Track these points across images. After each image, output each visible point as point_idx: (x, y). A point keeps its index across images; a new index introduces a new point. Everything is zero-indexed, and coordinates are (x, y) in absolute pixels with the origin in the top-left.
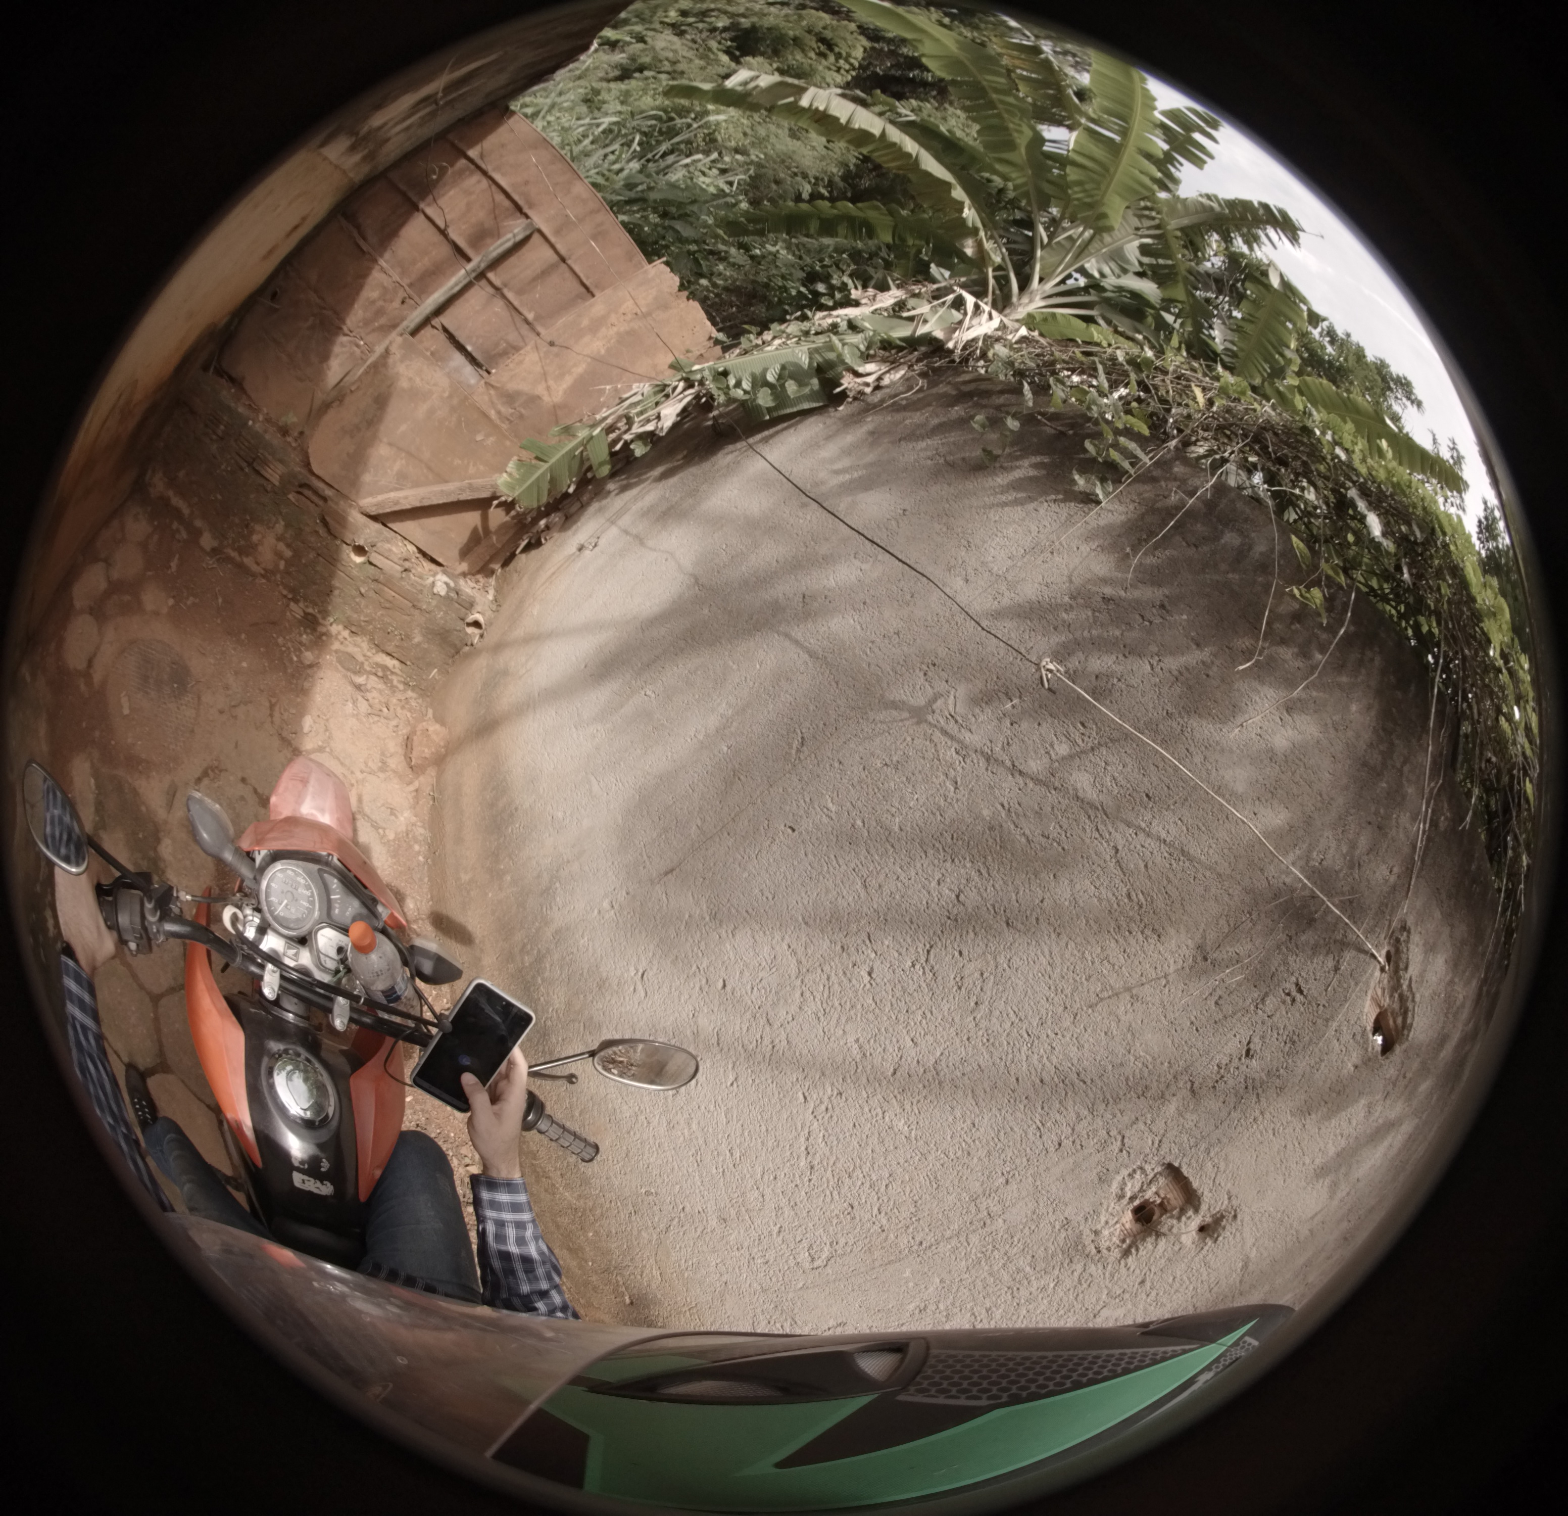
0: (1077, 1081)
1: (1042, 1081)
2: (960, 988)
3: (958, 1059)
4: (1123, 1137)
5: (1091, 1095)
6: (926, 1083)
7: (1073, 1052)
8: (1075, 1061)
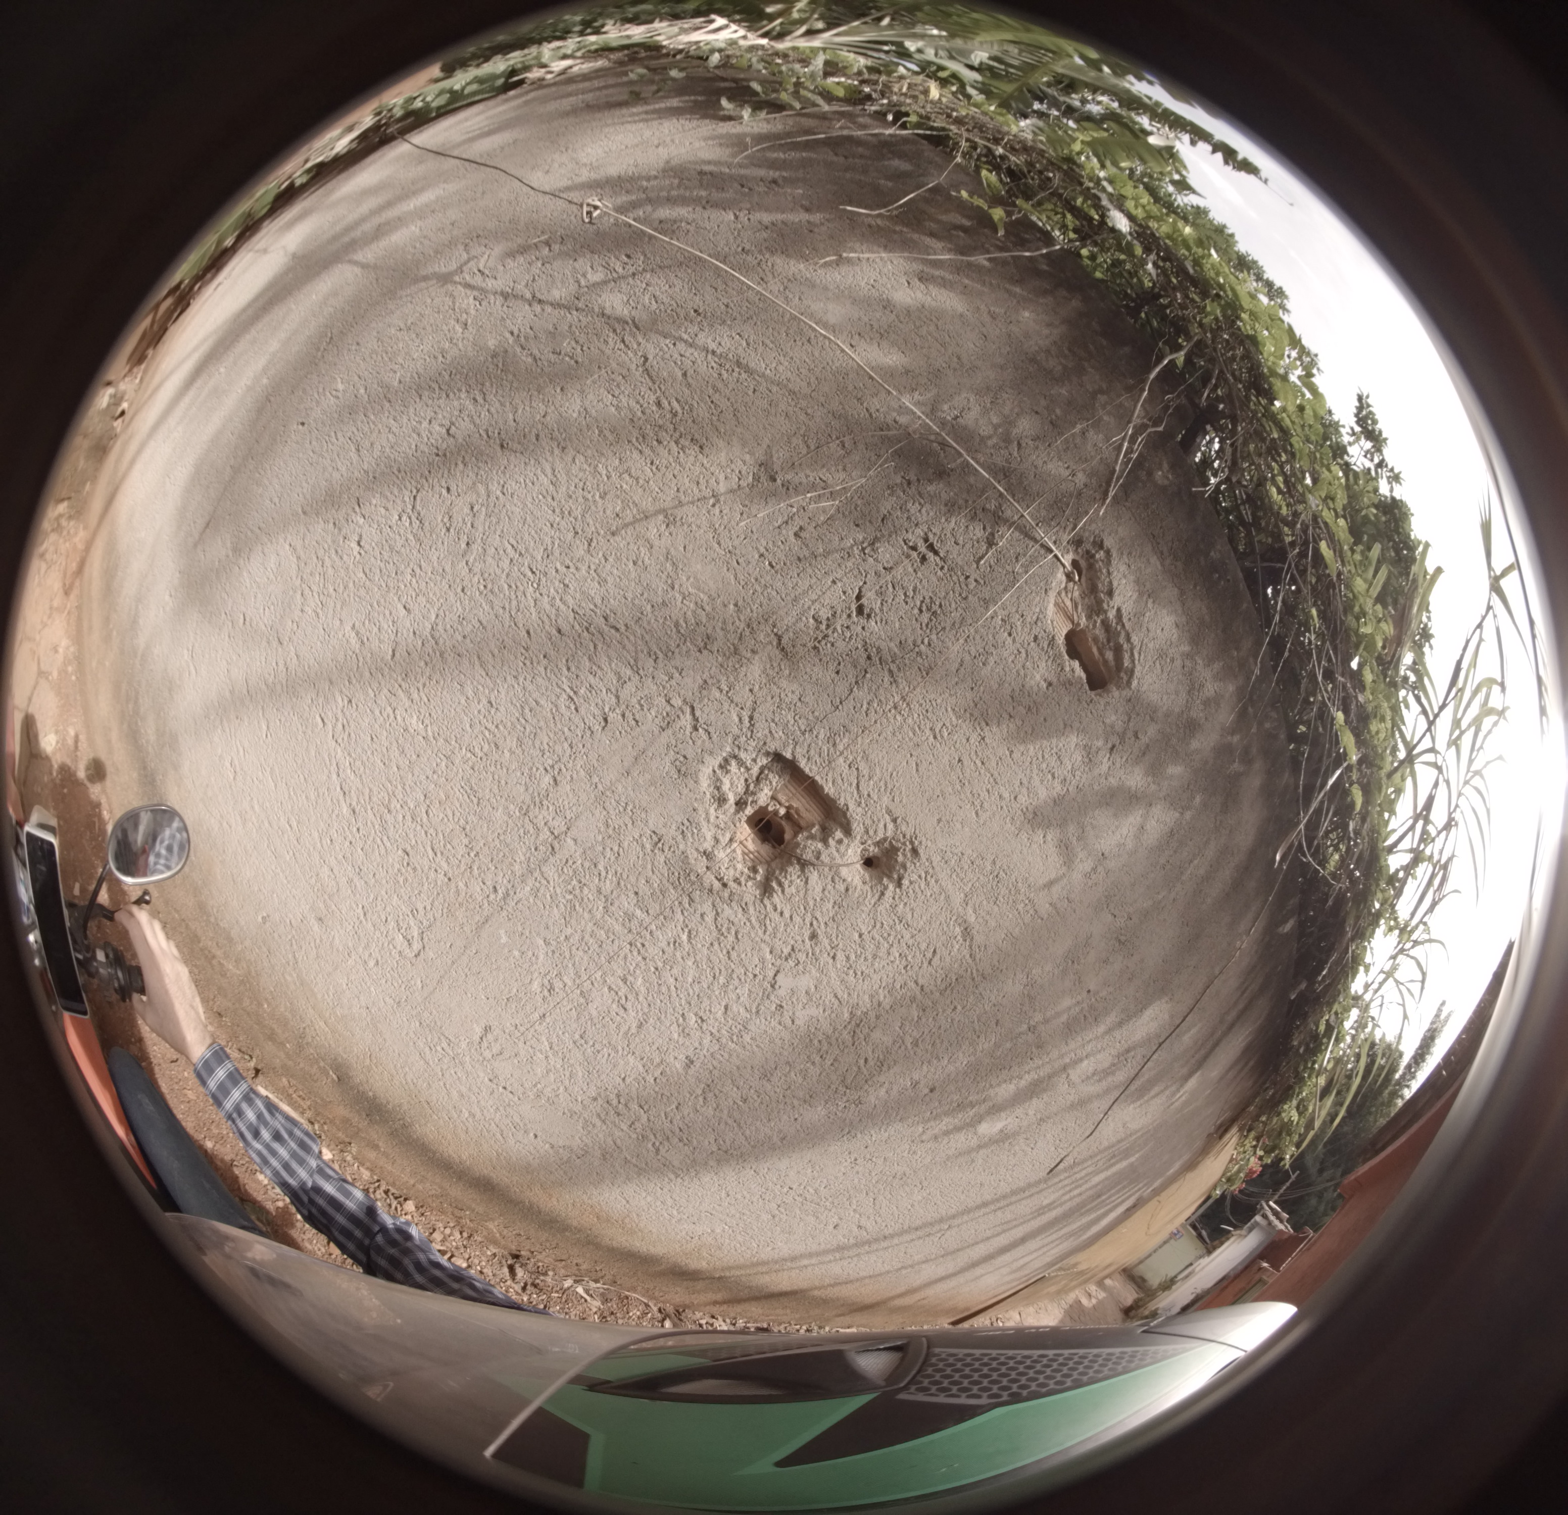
0: (606, 629)
1: (559, 631)
2: (448, 530)
3: (455, 618)
4: (693, 709)
5: (629, 647)
6: (428, 659)
7: (594, 589)
8: (598, 601)
